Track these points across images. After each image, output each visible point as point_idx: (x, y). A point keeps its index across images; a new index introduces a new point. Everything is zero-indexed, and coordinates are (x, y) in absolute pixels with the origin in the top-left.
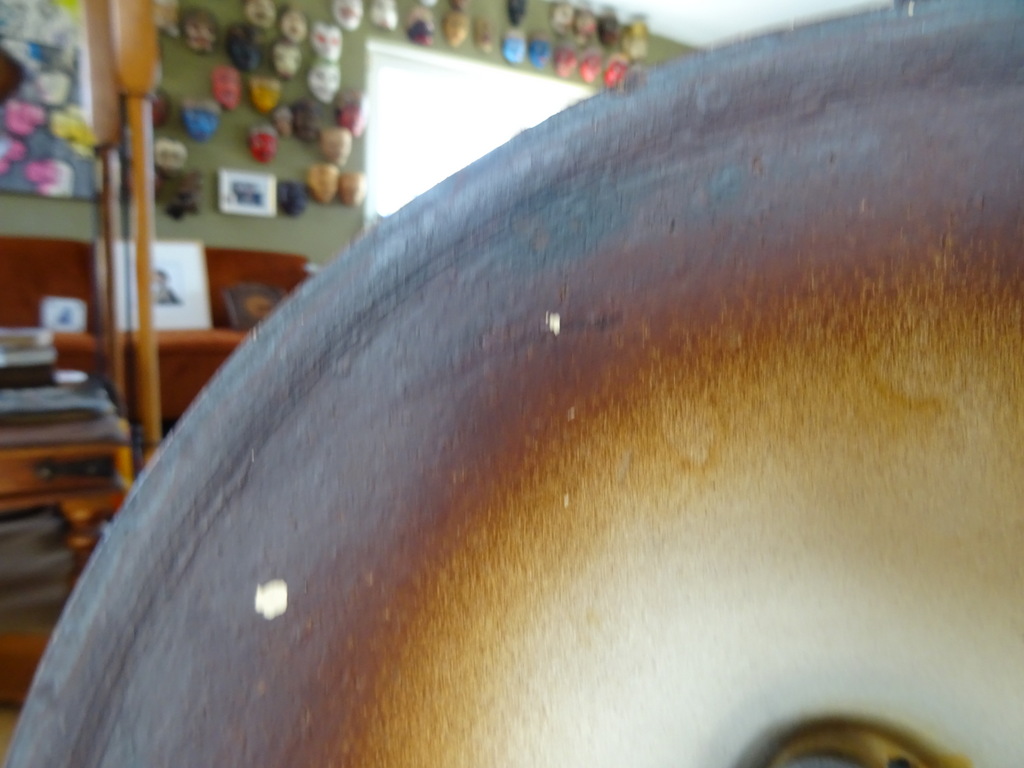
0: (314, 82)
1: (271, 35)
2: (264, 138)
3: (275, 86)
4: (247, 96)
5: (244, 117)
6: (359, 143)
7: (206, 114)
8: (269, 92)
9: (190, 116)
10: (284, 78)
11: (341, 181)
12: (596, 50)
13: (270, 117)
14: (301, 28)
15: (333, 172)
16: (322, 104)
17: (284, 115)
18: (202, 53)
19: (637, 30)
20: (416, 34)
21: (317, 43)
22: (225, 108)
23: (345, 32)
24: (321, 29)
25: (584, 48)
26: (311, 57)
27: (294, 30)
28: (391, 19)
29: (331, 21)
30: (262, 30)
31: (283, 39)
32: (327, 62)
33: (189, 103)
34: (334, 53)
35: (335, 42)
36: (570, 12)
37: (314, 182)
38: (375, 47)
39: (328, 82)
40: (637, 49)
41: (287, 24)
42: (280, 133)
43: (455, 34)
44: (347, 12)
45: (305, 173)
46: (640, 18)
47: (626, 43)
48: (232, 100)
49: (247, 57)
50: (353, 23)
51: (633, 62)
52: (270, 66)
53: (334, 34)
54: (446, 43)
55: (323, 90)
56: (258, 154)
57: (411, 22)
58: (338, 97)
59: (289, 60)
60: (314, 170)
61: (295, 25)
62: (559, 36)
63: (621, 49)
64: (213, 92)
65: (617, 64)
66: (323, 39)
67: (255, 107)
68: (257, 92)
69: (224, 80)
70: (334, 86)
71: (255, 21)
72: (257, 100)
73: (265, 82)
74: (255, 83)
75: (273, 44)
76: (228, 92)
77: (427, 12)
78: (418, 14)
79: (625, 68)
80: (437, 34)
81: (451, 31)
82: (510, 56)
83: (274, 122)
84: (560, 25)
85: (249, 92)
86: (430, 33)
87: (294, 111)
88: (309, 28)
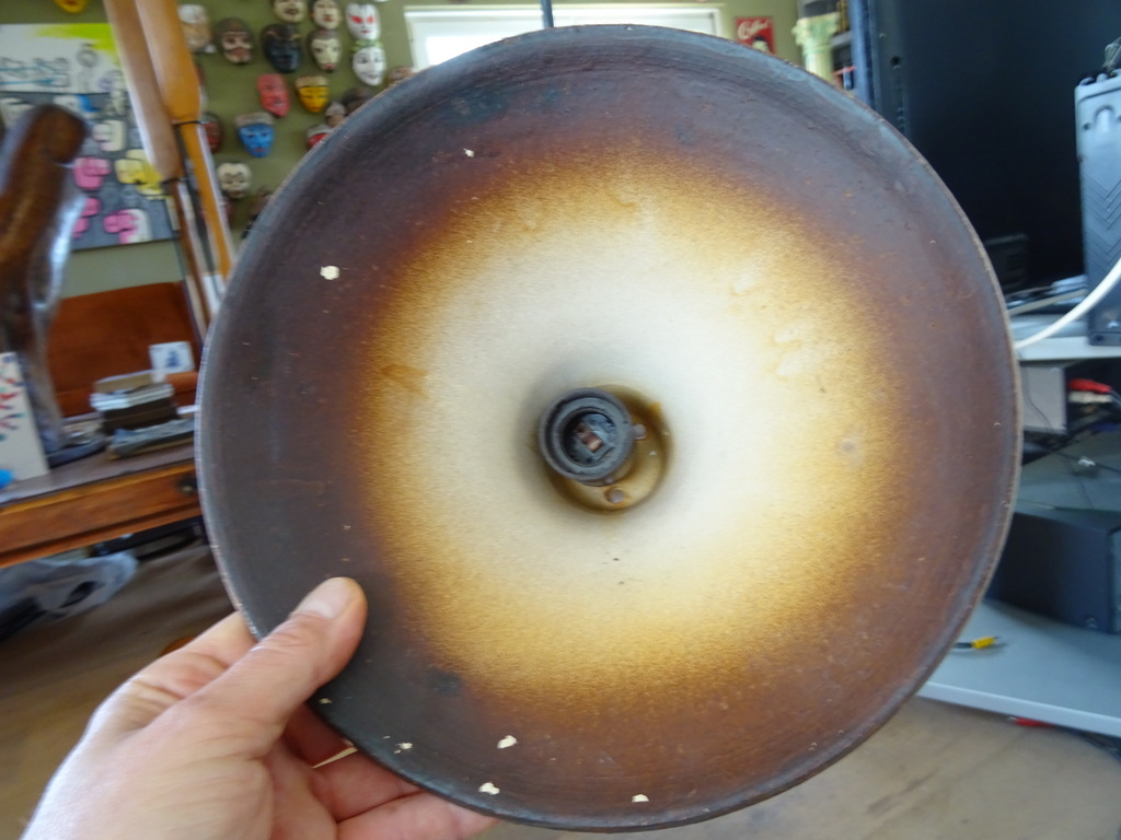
0: (360, 67)
1: (306, 30)
3: (321, 81)
4: (296, 97)
5: (298, 121)
7: (261, 126)
8: (317, 90)
9: (245, 132)
10: (329, 71)
13: (323, 115)
14: (334, 13)
16: (372, 88)
17: (337, 108)
18: (241, 64)
21: (353, 25)
22: (276, 116)
23: (378, 6)
24: (354, 9)
26: (352, 44)
27: (328, 18)
30: (296, 26)
31: (320, 31)
32: (369, 44)
33: (240, 121)
34: (373, 32)
35: (370, 20)
38: (412, 15)
39: (374, 64)
41: (319, 14)
48: (281, 107)
49: (287, 58)
52: (313, 63)
53: (370, 11)
55: (372, 77)
58: (386, 78)
59: (330, 51)
61: (329, 13)
64: (263, 104)
66: (358, 20)
67: (305, 109)
68: (303, 92)
69: (270, 88)
70: (379, 67)
71: (288, 17)
72: (307, 101)
73: (309, 80)
74: (300, 83)
75: (310, 39)
76: (276, 100)
83: (327, 120)
85: (298, 93)
87: (345, 103)
88: (343, 12)
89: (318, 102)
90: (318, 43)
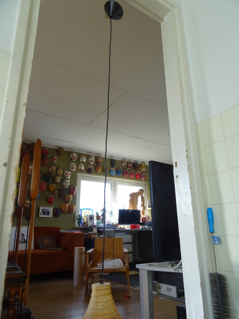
0: (64, 184)
2: (51, 198)
3: (55, 185)
5: (47, 193)
6: (75, 198)
8: (53, 187)
10: (57, 183)
11: (69, 207)
12: (133, 171)
13: (53, 193)
14: (62, 172)
15: (68, 205)
16: (66, 189)
17: (56, 192)
19: (143, 165)
20: (89, 171)
21: (65, 174)
22: (42, 191)
23: (71, 172)
24: (66, 172)
25: (130, 170)
26: (64, 178)
28: (83, 168)
29: (69, 170)
32: (68, 179)
34: (69, 177)
35: (69, 174)
36: (126, 163)
37: (63, 208)
38: (79, 174)
39: (68, 183)
40: (143, 170)
41: (58, 171)
42: (55, 196)
43: (99, 170)
44: (73, 168)
45: (61, 206)
46: (143, 162)
47: (140, 168)
48: (44, 190)
49: (49, 180)
50: (74, 170)
52: (54, 181)
54: (96, 173)
55: (66, 186)
56: (49, 202)
57: (88, 168)
58: (69, 187)
59: (59, 179)
60: (63, 205)
62: (124, 168)
63: (139, 170)
64: (40, 188)
65: (139, 173)
66: (67, 174)
67: (49, 191)
68: (50, 187)
69: (43, 185)
70: (69, 184)
71: (51, 171)
72: (50, 189)
73: (52, 185)
74: (50, 185)
75: (55, 176)
76: (43, 188)
77: (91, 166)
78: (89, 166)
79: (141, 174)
80: (94, 170)
81: (97, 170)
82: (112, 174)
83: (54, 194)
84: (123, 166)
85: (49, 187)
86: (92, 170)
87: (59, 191)
88: (63, 172)
89: (53, 190)
90: (56, 177)
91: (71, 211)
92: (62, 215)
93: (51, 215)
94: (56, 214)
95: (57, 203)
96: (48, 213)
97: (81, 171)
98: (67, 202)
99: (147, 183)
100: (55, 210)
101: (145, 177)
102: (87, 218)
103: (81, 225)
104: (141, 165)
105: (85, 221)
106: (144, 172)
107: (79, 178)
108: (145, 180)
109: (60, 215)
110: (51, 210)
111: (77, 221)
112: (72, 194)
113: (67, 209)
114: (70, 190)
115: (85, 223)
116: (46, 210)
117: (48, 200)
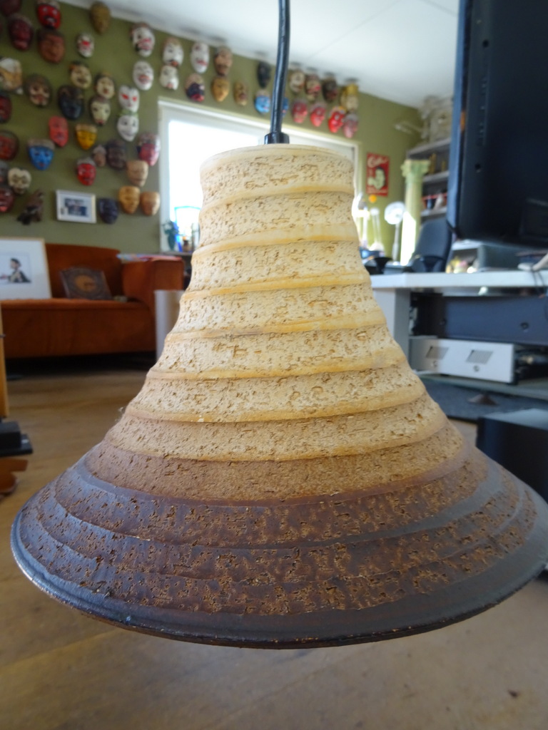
0: (121, 127)
1: (89, 95)
2: (86, 166)
3: (93, 129)
4: (73, 136)
5: (71, 152)
6: (155, 171)
7: (46, 149)
8: (89, 134)
9: (33, 151)
10: (100, 124)
11: (141, 198)
12: (321, 104)
13: (90, 152)
14: (111, 89)
15: (137, 191)
16: (127, 142)
17: (100, 150)
18: (40, 106)
19: (351, 90)
20: (192, 93)
21: (122, 99)
22: (57, 145)
23: (142, 92)
24: (124, 90)
25: (313, 102)
26: (118, 110)
27: (106, 91)
28: (175, 83)
29: (132, 85)
30: (83, 91)
31: (98, 97)
32: (130, 113)
33: (32, 142)
34: (135, 107)
35: (134, 99)
36: (302, 76)
37: (123, 199)
38: (163, 103)
39: (131, 127)
40: (351, 103)
41: (100, 87)
42: (98, 163)
43: (221, 94)
44: (143, 78)
45: (117, 193)
46: (353, 80)
47: (343, 99)
48: (63, 140)
49: (73, 110)
50: (148, 86)
51: (348, 112)
52: (90, 117)
53: (135, 93)
54: (214, 101)
55: (128, 134)
56: (84, 180)
57: (188, 84)
58: (138, 137)
59: (103, 112)
60: (123, 189)
61: (107, 88)
62: (295, 94)
63: (340, 104)
64: (49, 135)
65: (337, 113)
66: (126, 97)
67: (79, 146)
68: (80, 134)
69: (57, 126)
70: (135, 130)
71: (78, 84)
72: (81, 141)
73: (86, 127)
74: (79, 127)
75: (91, 101)
76: (60, 134)
77: (200, 77)
78: (194, 79)
79: (343, 116)
80: (208, 93)
81: (217, 90)
82: (260, 109)
83: (93, 156)
84: (295, 86)
85: (75, 134)
86: (203, 93)
87: (107, 147)
88: (117, 90)
89: (89, 143)
90: (95, 104)
91: (145, 208)
92: (121, 218)
93: (92, 217)
94: (107, 212)
95: (107, 183)
96: (83, 211)
97: (168, 91)
98: (134, 181)
99: (360, 146)
100: (102, 204)
101: (354, 124)
102: (193, 232)
103: (177, 248)
104: (344, 89)
105: (188, 238)
106: (355, 111)
107: (164, 114)
108: (354, 137)
109: (115, 217)
110: (90, 201)
111: (164, 239)
112: (147, 158)
113: (136, 203)
114: (139, 149)
115: (186, 242)
116: (76, 201)
117: (77, 171)
